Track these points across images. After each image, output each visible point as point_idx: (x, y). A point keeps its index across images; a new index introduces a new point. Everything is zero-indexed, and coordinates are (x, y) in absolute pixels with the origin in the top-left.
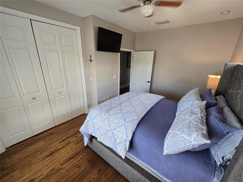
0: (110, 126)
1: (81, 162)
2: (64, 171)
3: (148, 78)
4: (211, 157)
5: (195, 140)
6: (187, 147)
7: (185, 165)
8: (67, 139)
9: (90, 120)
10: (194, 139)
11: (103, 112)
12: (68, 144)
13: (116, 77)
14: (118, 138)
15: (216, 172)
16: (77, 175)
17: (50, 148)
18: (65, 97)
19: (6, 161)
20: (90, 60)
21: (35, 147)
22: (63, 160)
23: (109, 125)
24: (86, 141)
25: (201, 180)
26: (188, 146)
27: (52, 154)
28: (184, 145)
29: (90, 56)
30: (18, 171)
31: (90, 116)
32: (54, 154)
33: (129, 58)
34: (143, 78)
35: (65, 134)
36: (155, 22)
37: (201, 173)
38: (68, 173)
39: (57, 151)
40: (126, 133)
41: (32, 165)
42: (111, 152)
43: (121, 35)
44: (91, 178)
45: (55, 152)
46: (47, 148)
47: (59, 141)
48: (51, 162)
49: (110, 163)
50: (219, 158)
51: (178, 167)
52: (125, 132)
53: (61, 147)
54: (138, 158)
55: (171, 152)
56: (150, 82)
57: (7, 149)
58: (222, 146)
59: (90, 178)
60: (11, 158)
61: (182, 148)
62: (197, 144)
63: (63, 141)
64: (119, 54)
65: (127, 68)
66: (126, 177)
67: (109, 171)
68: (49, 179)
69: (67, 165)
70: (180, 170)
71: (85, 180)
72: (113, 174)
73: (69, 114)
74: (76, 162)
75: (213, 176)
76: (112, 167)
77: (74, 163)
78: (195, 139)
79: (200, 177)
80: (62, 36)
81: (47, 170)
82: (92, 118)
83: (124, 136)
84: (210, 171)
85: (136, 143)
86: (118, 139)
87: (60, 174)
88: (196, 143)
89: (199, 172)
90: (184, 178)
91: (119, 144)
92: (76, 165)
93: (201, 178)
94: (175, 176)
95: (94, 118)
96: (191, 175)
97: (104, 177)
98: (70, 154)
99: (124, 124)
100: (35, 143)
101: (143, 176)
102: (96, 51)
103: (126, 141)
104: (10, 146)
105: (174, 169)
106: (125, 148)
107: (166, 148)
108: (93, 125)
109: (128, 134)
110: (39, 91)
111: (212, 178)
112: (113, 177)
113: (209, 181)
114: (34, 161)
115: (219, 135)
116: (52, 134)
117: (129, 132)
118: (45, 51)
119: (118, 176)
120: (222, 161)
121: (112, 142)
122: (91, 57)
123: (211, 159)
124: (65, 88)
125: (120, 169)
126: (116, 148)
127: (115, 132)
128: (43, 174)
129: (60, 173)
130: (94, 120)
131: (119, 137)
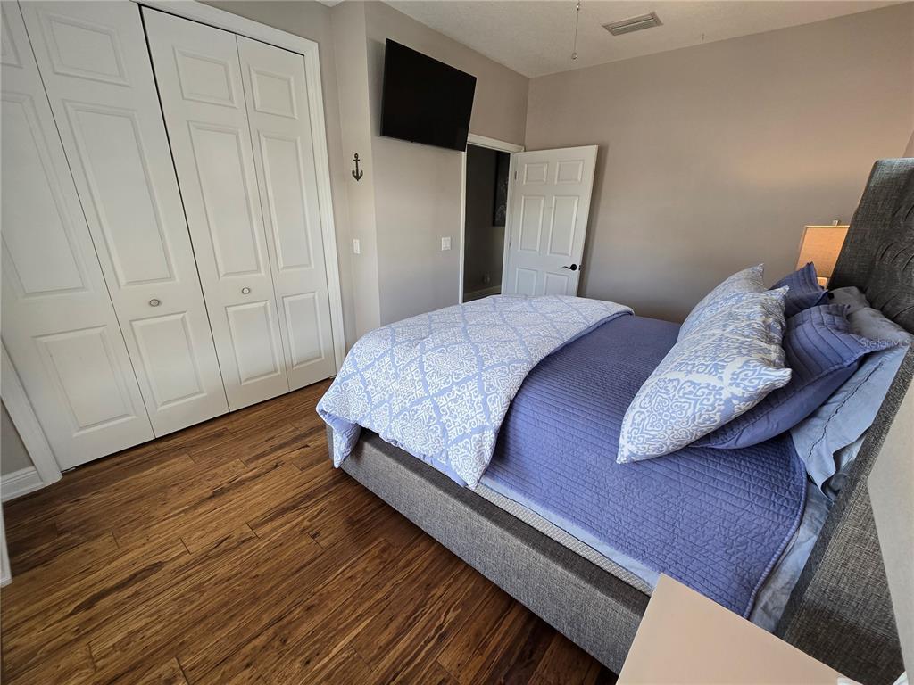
0: (426, 385)
1: (322, 521)
2: (262, 544)
3: (570, 254)
4: (794, 469)
5: (734, 382)
6: (703, 412)
7: (695, 493)
8: (270, 453)
9: (354, 374)
10: (732, 379)
11: (400, 343)
12: (276, 466)
13: (449, 246)
14: (454, 423)
15: (807, 509)
16: (308, 558)
17: (214, 476)
18: (265, 307)
19: (68, 507)
20: (353, 172)
21: (160, 473)
22: (258, 514)
23: (424, 380)
24: (339, 448)
25: (752, 543)
26: (708, 410)
27: (218, 493)
28: (695, 407)
29: (356, 156)
30: (107, 538)
31: (353, 359)
32: (228, 496)
33: (499, 185)
34: (555, 253)
35: (266, 438)
36: (605, 23)
37: (753, 517)
38: (276, 551)
39: (237, 487)
40: (484, 403)
41: (150, 524)
42: (427, 484)
43: (471, 81)
44: (355, 570)
45: (229, 489)
46: (202, 476)
47: (245, 458)
48: (219, 518)
49: (424, 525)
50: (823, 461)
51: (671, 505)
52: (480, 398)
53: (250, 474)
54: (524, 493)
55: (646, 446)
56: (578, 268)
57: (65, 473)
58: (836, 416)
59: (352, 568)
60: (83, 502)
61: (688, 421)
62: (740, 395)
63: (258, 459)
64: (464, 154)
65: (494, 224)
66: (480, 569)
67: (420, 554)
68: (210, 564)
69: (274, 530)
70: (679, 516)
71: (337, 574)
72: (433, 561)
73: (279, 373)
74: (303, 520)
75: (796, 523)
76: (432, 540)
77: (297, 524)
78: (735, 377)
79: (750, 531)
80: (254, 76)
81: (203, 540)
82: (360, 368)
83: (478, 411)
84: (786, 508)
85: (520, 440)
86: (453, 426)
87: (247, 554)
88: (738, 391)
89: (746, 515)
90: (691, 542)
91: (457, 441)
92: (302, 531)
93: (753, 534)
94: (658, 543)
95: (368, 367)
96: (718, 529)
97: (404, 568)
98: (284, 498)
99: (476, 374)
100: (161, 462)
101: (544, 554)
102: (377, 136)
103: (482, 429)
104: (77, 467)
105: (656, 518)
106: (481, 452)
107: (626, 437)
108: (365, 392)
109: (491, 407)
110: (171, 277)
111: (792, 531)
112: (435, 570)
113: (783, 539)
114: (160, 513)
115: (826, 372)
116: (219, 435)
117: (496, 397)
118: (191, 126)
119: (451, 567)
120: (832, 470)
121: (433, 436)
122: (357, 160)
123: (794, 473)
124: (263, 273)
125: (460, 541)
126: (447, 458)
127: (444, 402)
128: (191, 551)
129: (248, 551)
130: (367, 374)
131: (458, 420)
